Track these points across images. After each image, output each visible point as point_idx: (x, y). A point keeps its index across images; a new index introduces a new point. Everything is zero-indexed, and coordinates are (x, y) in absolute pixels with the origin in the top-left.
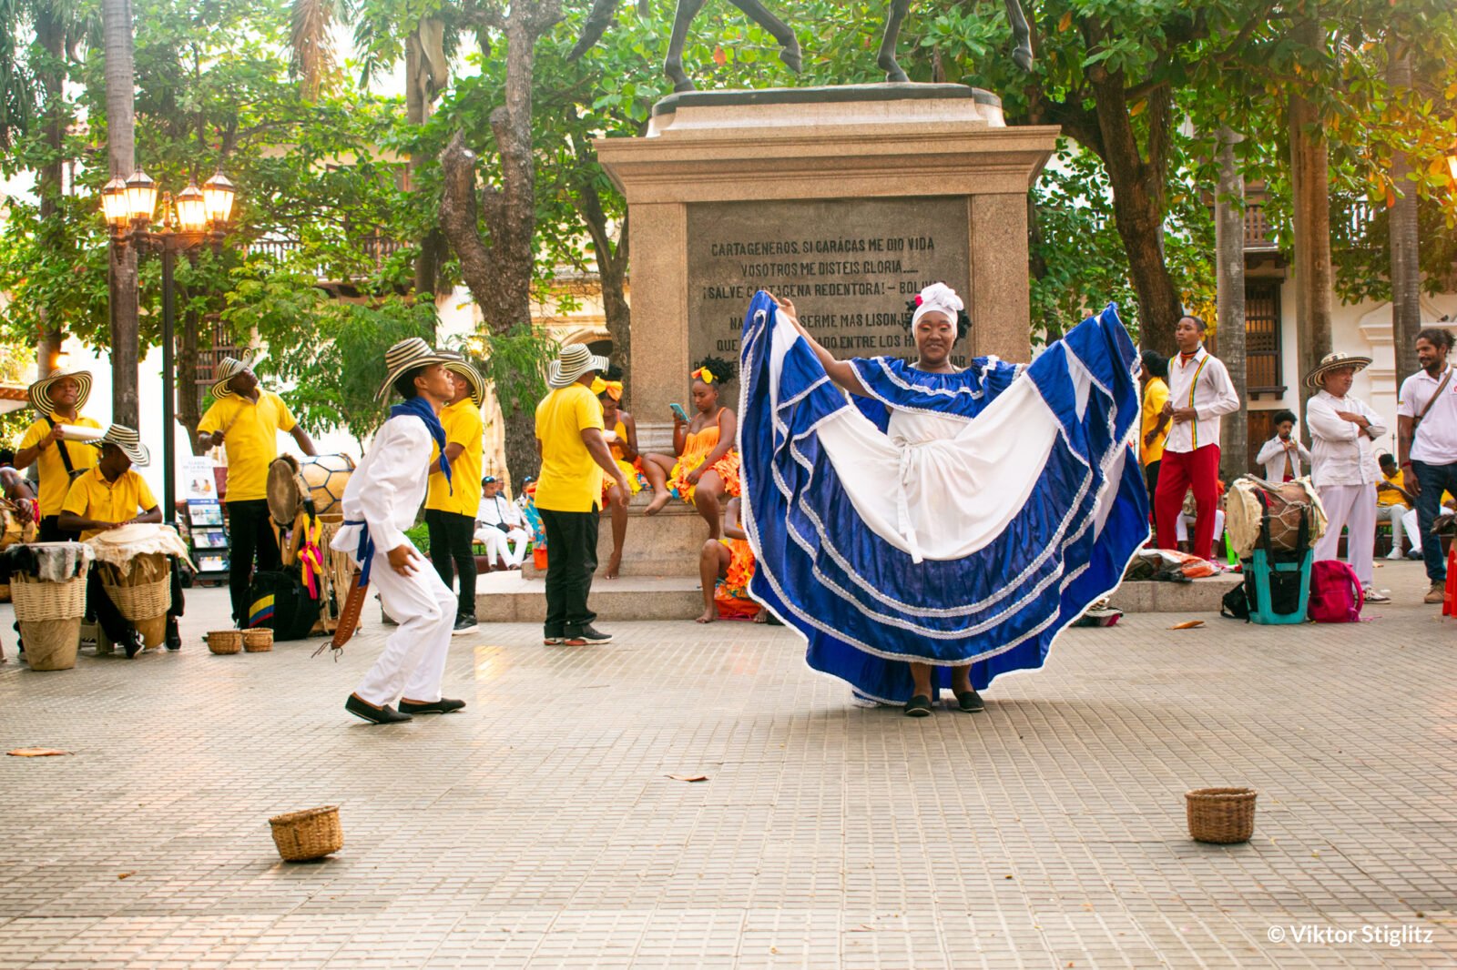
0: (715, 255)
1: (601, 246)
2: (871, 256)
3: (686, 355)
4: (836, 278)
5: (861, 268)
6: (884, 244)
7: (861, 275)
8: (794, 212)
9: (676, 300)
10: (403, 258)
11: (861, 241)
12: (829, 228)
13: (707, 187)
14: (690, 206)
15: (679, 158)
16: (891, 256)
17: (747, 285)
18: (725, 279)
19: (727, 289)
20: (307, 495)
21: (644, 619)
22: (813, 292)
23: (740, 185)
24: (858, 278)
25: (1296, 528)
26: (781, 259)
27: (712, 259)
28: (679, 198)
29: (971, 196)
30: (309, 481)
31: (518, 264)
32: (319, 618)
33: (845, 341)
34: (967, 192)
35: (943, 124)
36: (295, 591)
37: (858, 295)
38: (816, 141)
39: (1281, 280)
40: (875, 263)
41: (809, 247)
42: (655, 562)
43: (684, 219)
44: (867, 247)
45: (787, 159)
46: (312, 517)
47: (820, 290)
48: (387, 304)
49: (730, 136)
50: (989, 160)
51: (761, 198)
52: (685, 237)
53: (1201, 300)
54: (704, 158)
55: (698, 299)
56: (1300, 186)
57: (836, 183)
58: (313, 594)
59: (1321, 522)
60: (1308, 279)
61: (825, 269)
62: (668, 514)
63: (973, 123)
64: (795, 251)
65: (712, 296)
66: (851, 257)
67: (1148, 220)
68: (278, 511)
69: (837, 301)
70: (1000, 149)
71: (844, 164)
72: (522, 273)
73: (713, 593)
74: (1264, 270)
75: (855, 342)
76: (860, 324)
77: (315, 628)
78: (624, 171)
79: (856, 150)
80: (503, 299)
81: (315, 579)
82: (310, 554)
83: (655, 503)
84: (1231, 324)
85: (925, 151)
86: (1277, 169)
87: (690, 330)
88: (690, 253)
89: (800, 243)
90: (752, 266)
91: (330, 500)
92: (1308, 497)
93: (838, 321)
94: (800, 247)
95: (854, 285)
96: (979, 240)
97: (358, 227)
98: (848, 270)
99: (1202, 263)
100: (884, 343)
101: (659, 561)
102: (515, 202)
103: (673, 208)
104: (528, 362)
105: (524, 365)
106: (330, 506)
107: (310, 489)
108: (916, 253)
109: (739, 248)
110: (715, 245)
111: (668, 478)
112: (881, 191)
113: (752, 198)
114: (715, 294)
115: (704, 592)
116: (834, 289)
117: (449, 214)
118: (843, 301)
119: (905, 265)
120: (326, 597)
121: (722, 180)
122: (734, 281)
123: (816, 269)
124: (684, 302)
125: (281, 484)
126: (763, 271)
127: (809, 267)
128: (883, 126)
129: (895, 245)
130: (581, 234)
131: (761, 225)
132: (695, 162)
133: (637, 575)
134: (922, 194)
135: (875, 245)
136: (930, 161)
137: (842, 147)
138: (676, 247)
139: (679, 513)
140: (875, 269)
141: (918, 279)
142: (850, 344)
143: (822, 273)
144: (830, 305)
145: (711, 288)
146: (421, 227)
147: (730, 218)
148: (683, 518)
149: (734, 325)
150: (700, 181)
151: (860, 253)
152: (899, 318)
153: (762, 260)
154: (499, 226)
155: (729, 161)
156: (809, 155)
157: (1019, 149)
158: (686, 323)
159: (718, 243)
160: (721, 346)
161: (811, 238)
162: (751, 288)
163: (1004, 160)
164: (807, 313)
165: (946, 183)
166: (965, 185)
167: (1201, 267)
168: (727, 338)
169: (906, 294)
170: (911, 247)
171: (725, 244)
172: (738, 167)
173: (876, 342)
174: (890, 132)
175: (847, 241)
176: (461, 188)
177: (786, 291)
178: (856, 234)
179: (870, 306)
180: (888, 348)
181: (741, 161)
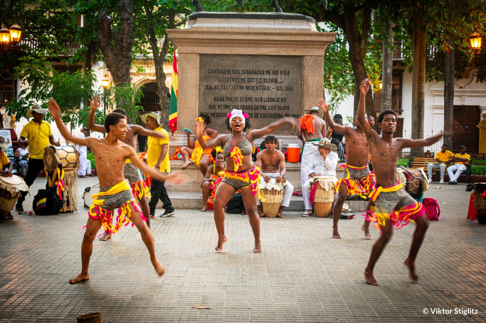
0: (209, 73)
2: (267, 76)
3: (197, 110)
4: (254, 84)
5: (263, 81)
6: (271, 72)
7: (262, 83)
8: (239, 59)
9: (195, 89)
10: (81, 52)
11: (263, 71)
12: (252, 65)
13: (207, 48)
14: (201, 55)
15: (198, 37)
16: (274, 77)
17: (221, 85)
18: (213, 82)
19: (213, 86)
20: (59, 161)
21: (181, 209)
22: (245, 88)
23: (219, 48)
24: (261, 84)
25: (418, 187)
26: (234, 76)
27: (209, 75)
28: (197, 52)
29: (304, 56)
30: (60, 156)
31: (126, 59)
32: (62, 207)
33: (256, 107)
34: (302, 54)
35: (295, 29)
36: (54, 197)
37: (261, 91)
38: (249, 34)
39: (403, 71)
40: (268, 79)
41: (244, 72)
42: (185, 186)
43: (199, 59)
44: (265, 73)
45: (237, 40)
46: (61, 170)
47: (247, 88)
48: (77, 74)
49: (217, 30)
50: (311, 44)
51: (227, 53)
52: (198, 66)
53: (375, 78)
54: (207, 38)
55: (203, 90)
56: (416, 45)
57: (255, 49)
58: (61, 199)
59: (427, 185)
60: (417, 79)
61: (250, 80)
62: (190, 169)
63: (306, 30)
64: (239, 73)
65: (208, 89)
66: (259, 76)
67: (361, 56)
68: (48, 166)
69: (253, 92)
70: (315, 40)
71: (258, 42)
72: (128, 63)
73: (207, 200)
74: (398, 67)
75: (259, 108)
76: (262, 101)
77: (61, 210)
78: (177, 41)
79: (263, 37)
80: (120, 72)
81: (62, 192)
82: (60, 183)
83: (185, 165)
84: (387, 91)
85: (288, 39)
87: (199, 101)
88: (200, 72)
89: (241, 70)
90: (223, 78)
91: (67, 163)
92: (423, 176)
93: (253, 99)
94: (241, 72)
95: (260, 87)
96: (306, 72)
97: (62, 37)
98: (258, 81)
99: (375, 64)
100: (270, 108)
101: (186, 186)
102: (126, 36)
103: (195, 56)
104: (129, 97)
105: (128, 98)
106: (67, 165)
107: (60, 159)
108: (283, 76)
109: (218, 71)
110: (209, 70)
111: (190, 156)
112: (271, 53)
113: (224, 53)
114: (209, 88)
115: (204, 199)
116: (253, 88)
117: (101, 40)
118: (256, 92)
119: (279, 80)
120: (65, 199)
121: (213, 46)
122: (216, 83)
123: (246, 80)
124: (198, 90)
125: (49, 156)
126: (227, 80)
127: (244, 79)
128: (273, 29)
129: (275, 73)
130: (147, 44)
131: (226, 63)
132: (203, 39)
133: (178, 191)
134: (286, 54)
135: (268, 72)
136: (290, 43)
137: (258, 36)
138: (195, 70)
139: (194, 169)
140: (268, 81)
141: (283, 85)
142: (258, 108)
143: (248, 82)
144: (251, 93)
145: (207, 86)
146: (88, 41)
147: (215, 60)
148: (195, 171)
149: (215, 99)
150: (205, 46)
151: (262, 75)
152: (276, 99)
153: (227, 76)
154: (119, 45)
155: (216, 39)
156: (246, 38)
157: (322, 40)
158: (198, 98)
159: (210, 69)
160: (211, 107)
161: (246, 69)
162: (222, 86)
163: (316, 44)
164: (242, 96)
165: (295, 51)
166: (302, 52)
167: (375, 66)
168: (213, 104)
169: (279, 91)
170: (281, 74)
171: (213, 69)
172: (219, 41)
173: (267, 108)
174: (276, 32)
175: (258, 71)
176: (106, 30)
177: (235, 88)
178: (261, 68)
179: (266, 95)
180: (271, 111)
181: (221, 39)
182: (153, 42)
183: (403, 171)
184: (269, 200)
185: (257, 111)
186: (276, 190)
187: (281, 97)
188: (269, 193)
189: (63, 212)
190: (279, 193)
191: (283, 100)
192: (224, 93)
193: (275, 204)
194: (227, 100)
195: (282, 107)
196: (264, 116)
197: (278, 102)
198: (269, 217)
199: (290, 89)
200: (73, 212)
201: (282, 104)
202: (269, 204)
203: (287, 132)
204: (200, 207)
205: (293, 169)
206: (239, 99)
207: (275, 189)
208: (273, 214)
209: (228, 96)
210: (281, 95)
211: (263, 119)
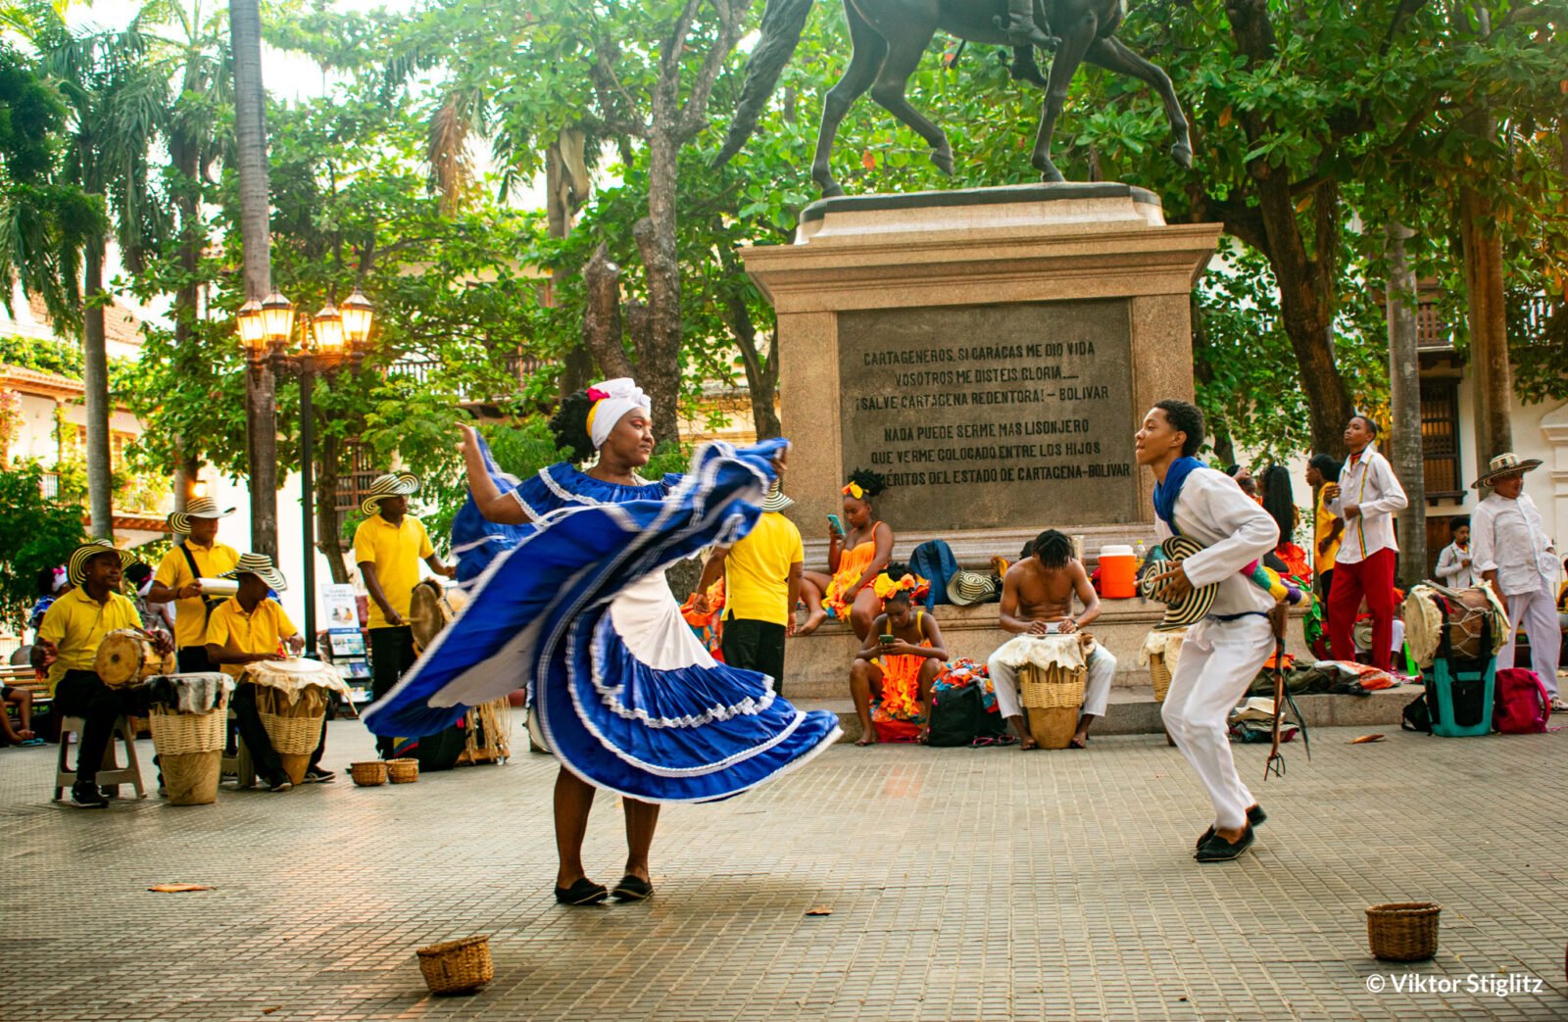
0: (867, 364)
1: (750, 359)
2: (1030, 362)
3: (839, 468)
4: (994, 386)
5: (1019, 375)
6: (1042, 350)
7: (1019, 382)
8: (948, 318)
9: (828, 412)
10: (546, 376)
11: (1019, 348)
12: (985, 337)
13: (858, 295)
14: (841, 315)
15: (828, 266)
16: (1050, 362)
17: (901, 396)
18: (878, 389)
19: (881, 400)
22: (969, 400)
23: (891, 292)
24: (1016, 386)
25: (1478, 636)
26: (936, 367)
27: (865, 369)
28: (830, 306)
29: (1131, 298)
31: (665, 379)
32: (465, 747)
33: (1004, 451)
34: (1127, 293)
35: (1101, 224)
37: (1017, 403)
38: (970, 244)
39: (1458, 380)
40: (1034, 370)
41: (965, 355)
42: (811, 684)
43: (835, 328)
44: (1024, 352)
45: (940, 264)
47: (977, 398)
48: (530, 424)
49: (881, 241)
50: (1150, 261)
51: (914, 304)
52: (836, 347)
53: (1375, 402)
54: (854, 265)
55: (851, 411)
56: (1474, 282)
57: (992, 288)
60: (1486, 378)
61: (982, 376)
62: (825, 633)
63: (1132, 222)
64: (951, 359)
65: (865, 407)
66: (1008, 364)
67: (1317, 320)
69: (995, 410)
70: (1161, 248)
71: (999, 267)
72: (669, 388)
73: (869, 715)
74: (1440, 370)
75: (1014, 452)
76: (1019, 433)
77: (461, 758)
78: (772, 279)
79: (1012, 253)
83: (810, 623)
84: (1407, 427)
85: (1083, 252)
86: (1449, 265)
87: (843, 443)
88: (841, 363)
89: (956, 350)
90: (906, 376)
92: (1490, 604)
93: (996, 430)
94: (955, 354)
95: (1012, 393)
96: (1140, 343)
97: (500, 345)
98: (1005, 378)
99: (1375, 364)
100: (1045, 452)
101: (816, 683)
102: (661, 315)
103: (823, 317)
108: (1076, 358)
109: (893, 357)
110: (867, 355)
111: (823, 596)
112: (1038, 295)
113: (905, 305)
114: (868, 405)
115: (859, 714)
116: (992, 398)
117: (592, 329)
118: (1001, 410)
119: (1065, 371)
120: (472, 727)
121: (873, 287)
122: (888, 391)
123: (972, 377)
124: (837, 414)
125: (424, 610)
126: (918, 381)
127: (965, 375)
128: (1038, 228)
129: (1054, 350)
130: (730, 347)
131: (915, 332)
132: (844, 269)
134: (1081, 296)
135: (1033, 350)
136: (1088, 263)
137: (998, 250)
138: (827, 358)
139: (835, 633)
140: (1034, 375)
141: (1079, 385)
142: (1009, 454)
143: (978, 381)
144: (988, 413)
145: (864, 399)
146: (564, 344)
147: (883, 326)
148: (839, 639)
149: (889, 436)
150: (850, 288)
151: (1017, 360)
152: (1059, 425)
153: (917, 368)
154: (644, 341)
155: (880, 267)
156: (963, 259)
157: (1181, 248)
158: (838, 435)
159: (870, 352)
160: (876, 458)
161: (967, 345)
162: (905, 398)
163: (1165, 260)
164: (964, 423)
165: (1106, 285)
166: (1126, 286)
167: (1373, 369)
168: (882, 449)
169: (1067, 402)
170: (1071, 352)
171: (878, 353)
172: (891, 273)
173: (1036, 451)
174: (1046, 234)
175: (1004, 348)
176: (605, 303)
177: (941, 400)
178: (1014, 341)
179: (1030, 414)
180: (1048, 458)
181: (893, 266)
182: (745, 337)
183: (1432, 592)
184: (1044, 697)
185: (1009, 463)
186: (1063, 668)
187: (1073, 418)
188: (1043, 678)
189: (468, 764)
190: (1074, 675)
191: (1082, 426)
192: (911, 416)
193: (1062, 708)
194: (922, 437)
195: (1079, 447)
196: (1029, 476)
197: (1065, 434)
198: (1049, 749)
199: (1097, 394)
200: (495, 762)
201: (1079, 438)
202: (1046, 711)
203: (1096, 515)
204: (855, 734)
205: (1119, 617)
206: (955, 432)
207: (1059, 665)
208: (1058, 739)
209: (923, 425)
210: (1075, 412)
211: (1026, 484)
